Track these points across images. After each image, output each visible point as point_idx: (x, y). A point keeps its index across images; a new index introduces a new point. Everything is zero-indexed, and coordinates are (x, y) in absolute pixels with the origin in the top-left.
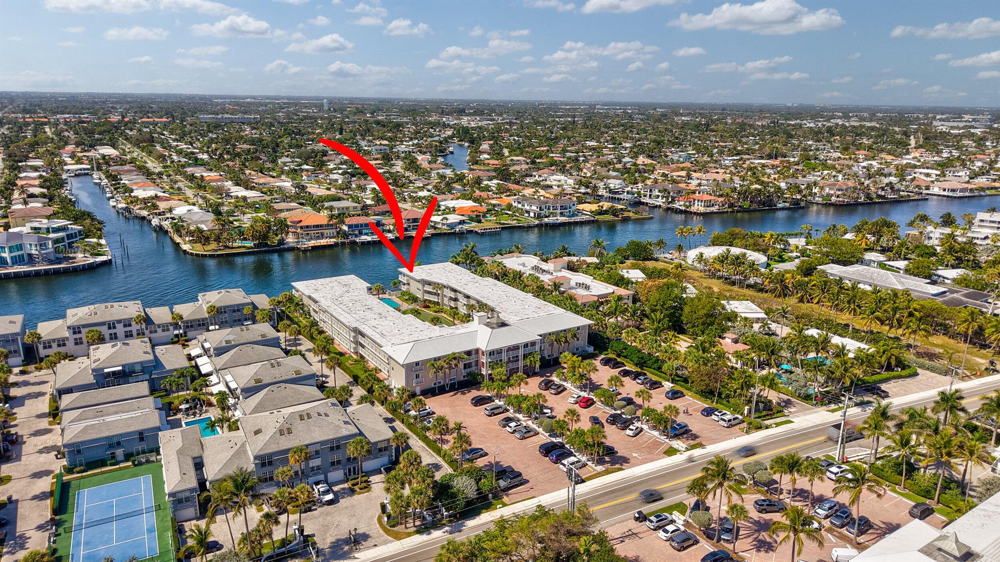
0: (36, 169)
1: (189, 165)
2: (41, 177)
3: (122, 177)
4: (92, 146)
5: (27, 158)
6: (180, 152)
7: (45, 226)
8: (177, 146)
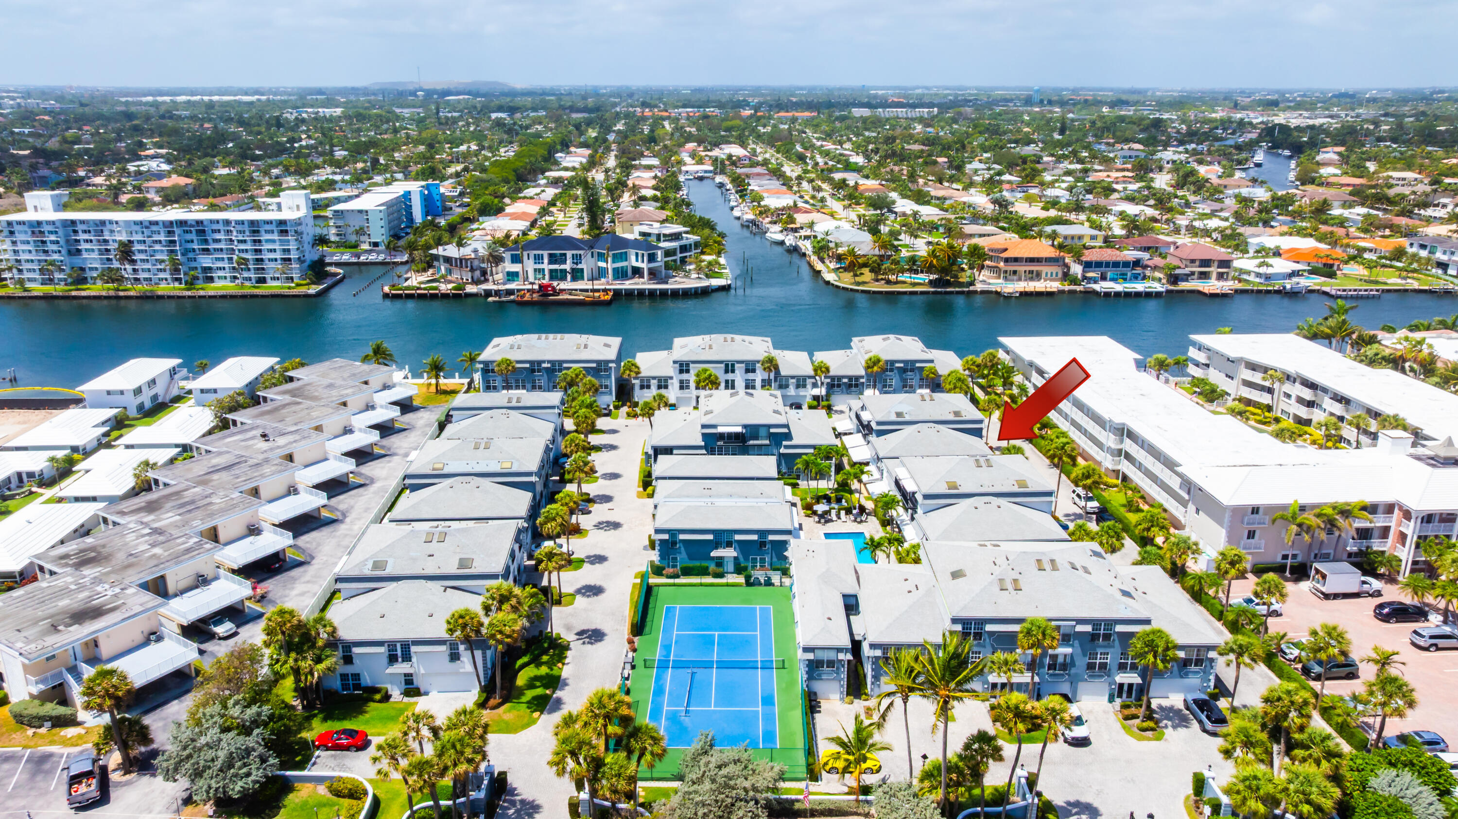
0: (649, 168)
1: (838, 170)
2: (655, 177)
3: (751, 182)
4: (716, 145)
5: (642, 155)
6: (826, 154)
7: (656, 232)
8: (822, 146)
